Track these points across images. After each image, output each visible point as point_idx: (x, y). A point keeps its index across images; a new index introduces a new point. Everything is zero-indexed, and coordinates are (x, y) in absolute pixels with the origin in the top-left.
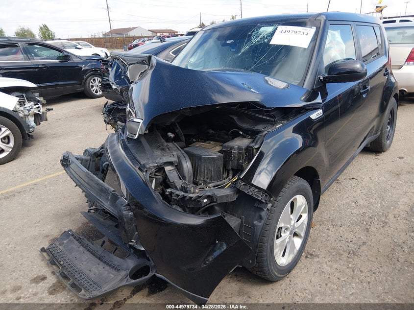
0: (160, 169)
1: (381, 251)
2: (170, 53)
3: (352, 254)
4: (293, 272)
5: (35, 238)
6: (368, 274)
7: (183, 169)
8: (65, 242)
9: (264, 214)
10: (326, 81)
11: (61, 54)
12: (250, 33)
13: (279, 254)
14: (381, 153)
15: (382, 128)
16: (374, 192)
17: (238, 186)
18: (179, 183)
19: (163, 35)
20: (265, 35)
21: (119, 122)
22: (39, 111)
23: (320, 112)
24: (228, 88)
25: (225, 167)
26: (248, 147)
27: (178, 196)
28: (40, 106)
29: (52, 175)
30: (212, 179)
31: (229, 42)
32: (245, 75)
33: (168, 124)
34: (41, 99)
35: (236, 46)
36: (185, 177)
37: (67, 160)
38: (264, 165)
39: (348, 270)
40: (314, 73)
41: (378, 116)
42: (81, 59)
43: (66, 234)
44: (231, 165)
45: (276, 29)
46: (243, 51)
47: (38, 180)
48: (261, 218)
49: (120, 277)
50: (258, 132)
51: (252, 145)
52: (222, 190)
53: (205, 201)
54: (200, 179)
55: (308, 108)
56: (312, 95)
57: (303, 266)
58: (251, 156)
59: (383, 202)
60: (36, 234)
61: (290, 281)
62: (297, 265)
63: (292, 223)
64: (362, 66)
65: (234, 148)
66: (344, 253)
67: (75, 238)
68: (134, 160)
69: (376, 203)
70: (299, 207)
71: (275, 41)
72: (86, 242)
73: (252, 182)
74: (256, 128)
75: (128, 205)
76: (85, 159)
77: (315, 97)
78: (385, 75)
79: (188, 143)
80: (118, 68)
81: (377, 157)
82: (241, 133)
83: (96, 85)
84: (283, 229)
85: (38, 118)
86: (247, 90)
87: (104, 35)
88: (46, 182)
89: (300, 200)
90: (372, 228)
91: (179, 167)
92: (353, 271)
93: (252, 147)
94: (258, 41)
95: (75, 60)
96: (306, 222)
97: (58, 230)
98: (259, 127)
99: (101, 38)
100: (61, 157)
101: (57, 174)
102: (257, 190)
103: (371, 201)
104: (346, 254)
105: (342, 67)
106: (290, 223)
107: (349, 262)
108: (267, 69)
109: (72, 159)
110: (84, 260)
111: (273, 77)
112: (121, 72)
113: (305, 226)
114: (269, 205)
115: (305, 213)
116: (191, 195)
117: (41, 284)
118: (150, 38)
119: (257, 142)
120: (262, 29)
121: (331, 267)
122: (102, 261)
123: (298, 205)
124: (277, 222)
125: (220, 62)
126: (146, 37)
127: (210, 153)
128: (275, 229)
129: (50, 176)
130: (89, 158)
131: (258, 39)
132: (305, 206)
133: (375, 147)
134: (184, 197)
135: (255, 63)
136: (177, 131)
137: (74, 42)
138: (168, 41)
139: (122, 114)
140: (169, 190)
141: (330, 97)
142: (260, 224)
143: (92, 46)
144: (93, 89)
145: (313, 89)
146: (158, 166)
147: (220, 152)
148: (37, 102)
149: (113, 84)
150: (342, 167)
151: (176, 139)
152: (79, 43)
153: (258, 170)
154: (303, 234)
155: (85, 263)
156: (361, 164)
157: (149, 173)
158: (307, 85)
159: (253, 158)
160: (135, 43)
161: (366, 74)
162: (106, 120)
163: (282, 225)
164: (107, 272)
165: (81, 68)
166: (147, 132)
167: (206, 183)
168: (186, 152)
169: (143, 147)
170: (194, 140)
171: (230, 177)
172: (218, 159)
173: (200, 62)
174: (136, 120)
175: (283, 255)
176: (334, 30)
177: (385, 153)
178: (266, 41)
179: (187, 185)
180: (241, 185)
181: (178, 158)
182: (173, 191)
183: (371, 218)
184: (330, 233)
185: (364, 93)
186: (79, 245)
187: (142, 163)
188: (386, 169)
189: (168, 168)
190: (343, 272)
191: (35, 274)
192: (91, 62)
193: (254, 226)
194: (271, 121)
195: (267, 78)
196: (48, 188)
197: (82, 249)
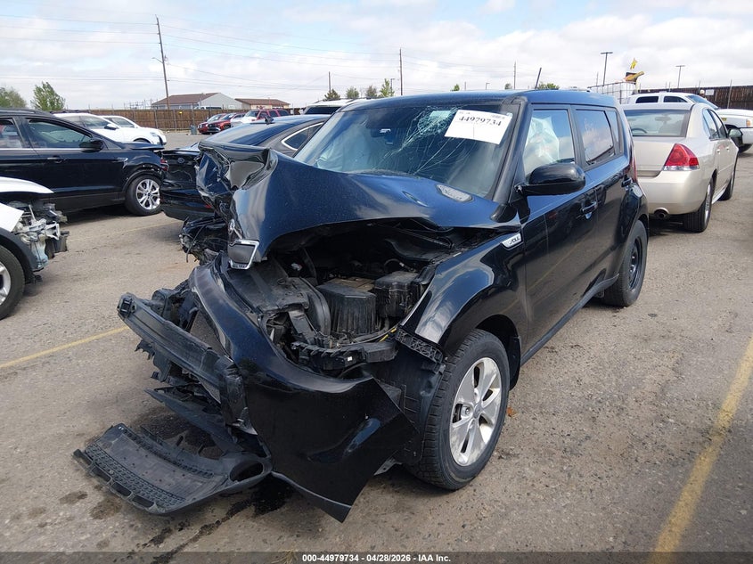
0: (282, 315)
1: (612, 448)
2: (283, 142)
3: (569, 452)
4: (480, 478)
5: (60, 437)
6: (591, 479)
7: (316, 314)
8: (113, 442)
9: (434, 379)
10: (526, 192)
11: (87, 139)
12: (415, 119)
13: (456, 446)
14: (622, 307)
15: (622, 268)
16: (607, 365)
17: (398, 338)
18: (310, 335)
19: (261, 108)
20: (437, 122)
21: (207, 250)
22: (55, 234)
23: (518, 236)
24: (380, 199)
25: (378, 314)
26: (412, 283)
27: (310, 351)
28: (57, 225)
29: (80, 342)
30: (359, 331)
31: (383, 131)
32: (408, 181)
33: (295, 249)
34: (58, 214)
35: (396, 138)
36: (319, 327)
37: (130, 305)
38: (431, 312)
39: (562, 474)
40: (508, 181)
41: (613, 248)
42: (123, 148)
43: (114, 431)
44: (387, 311)
45: (454, 115)
46: (404, 145)
47: (55, 350)
48: (430, 386)
49: (214, 484)
50: (426, 263)
51: (418, 280)
52: (375, 344)
53: (350, 359)
54: (340, 329)
55: (500, 230)
56: (506, 214)
57: (494, 470)
58: (416, 297)
59: (620, 380)
60: (62, 432)
61: (475, 491)
62: (486, 468)
63: (478, 400)
64: (578, 171)
65: (392, 286)
66: (557, 452)
67: (130, 436)
68: (243, 302)
69: (609, 381)
70: (487, 376)
71: (452, 132)
72: (149, 441)
73: (416, 332)
74: (424, 257)
75: (234, 366)
76: (156, 306)
77: (511, 217)
78: (623, 186)
79: (321, 279)
80: (211, 165)
81: (615, 314)
82: (403, 265)
83: (148, 192)
84: (464, 409)
85: (53, 246)
86: (411, 202)
87: (153, 105)
88: (70, 353)
89: (489, 366)
90: (601, 417)
91: (310, 313)
92: (569, 476)
93: (418, 284)
94: (427, 131)
95: (112, 149)
96: (498, 401)
97: (98, 426)
98: (429, 256)
99: (149, 111)
100: (117, 302)
101: (87, 340)
102: (424, 344)
103: (601, 378)
104: (560, 453)
105: (548, 174)
106: (474, 401)
107: (564, 464)
108: (440, 175)
109: (136, 303)
110: (147, 466)
111: (451, 186)
112: (216, 172)
113: (497, 408)
114: (442, 368)
115: (497, 387)
116: (329, 351)
117: (78, 504)
118: (240, 113)
119: (425, 276)
120: (434, 114)
121: (536, 471)
122: (179, 465)
123: (485, 374)
124: (454, 395)
125: (369, 160)
126: (232, 111)
127: (357, 293)
128: (452, 404)
129: (74, 344)
130: (162, 304)
131: (428, 128)
132: (497, 377)
133: (612, 299)
134: (319, 353)
135: (423, 163)
136: (306, 261)
137: (102, 117)
138: (279, 121)
139: (213, 238)
140: (297, 344)
141: (533, 216)
142: (429, 395)
143: (136, 125)
144: (142, 200)
145: (507, 204)
146: (279, 309)
147: (370, 291)
148: (51, 219)
149: (202, 190)
150: (554, 324)
151: (304, 273)
152: (110, 119)
153: (424, 319)
154: (494, 421)
155: (150, 471)
156: (591, 325)
157: (266, 320)
158: (498, 197)
159: (420, 298)
160: (211, 120)
161: (584, 183)
162: (187, 246)
163: (462, 400)
164: (189, 481)
165: (122, 163)
166: (266, 259)
167: (350, 337)
168: (321, 291)
169: (254, 284)
170: (331, 276)
171: (386, 329)
172: (368, 301)
173: (338, 159)
174: (243, 242)
175: (464, 450)
176: (542, 117)
177: (629, 308)
178: (439, 131)
179: (323, 337)
180: (402, 337)
181: (310, 298)
182: (303, 345)
183: (600, 402)
184: (537, 424)
185: (587, 211)
186: (138, 446)
187: (255, 306)
188: (629, 332)
189: (294, 314)
190: (554, 477)
191: (67, 491)
192: (139, 154)
193: (420, 398)
194: (446, 248)
195: (440, 186)
196: (74, 362)
197: (143, 452)
